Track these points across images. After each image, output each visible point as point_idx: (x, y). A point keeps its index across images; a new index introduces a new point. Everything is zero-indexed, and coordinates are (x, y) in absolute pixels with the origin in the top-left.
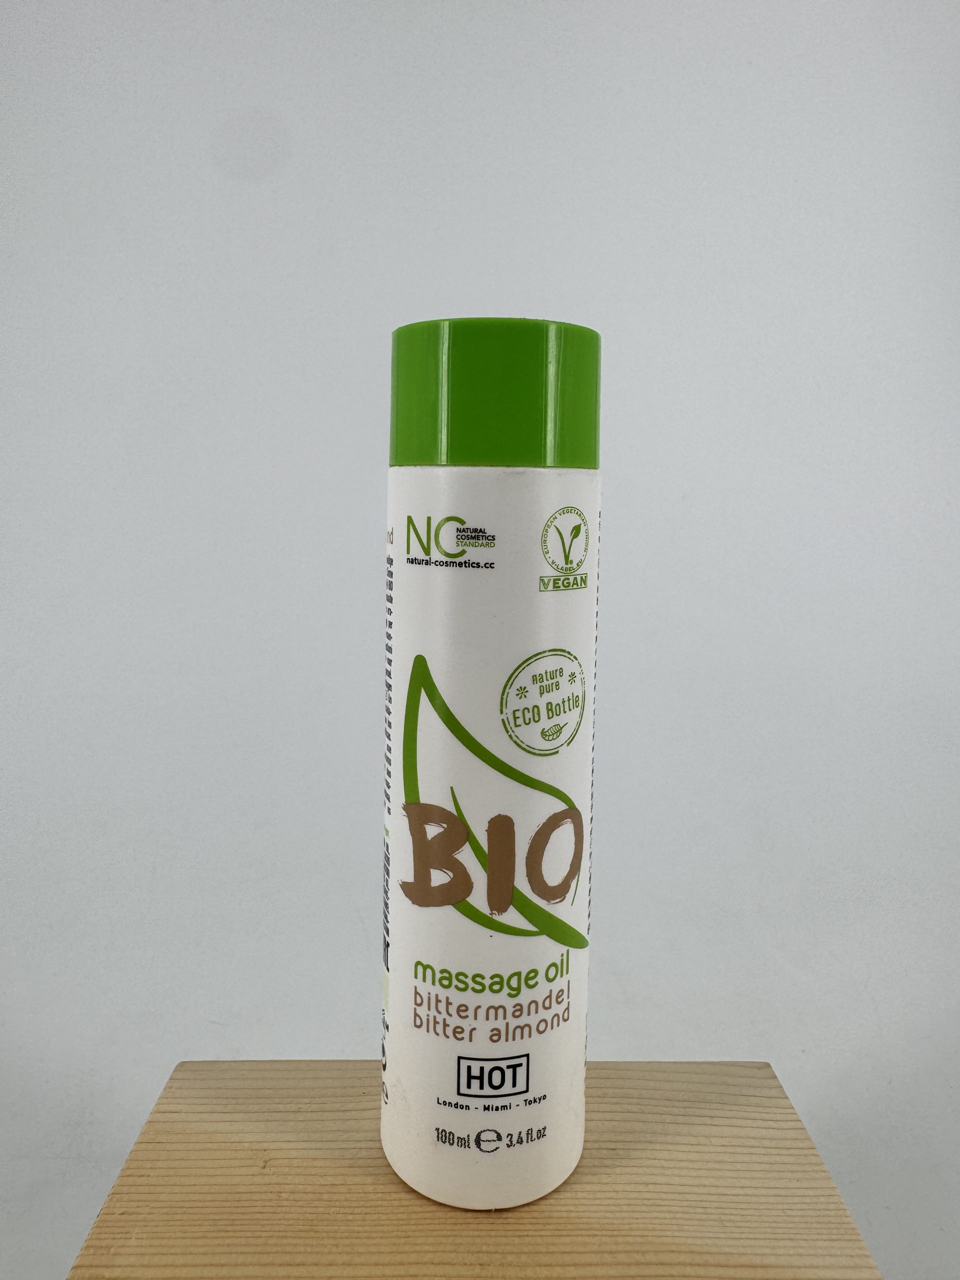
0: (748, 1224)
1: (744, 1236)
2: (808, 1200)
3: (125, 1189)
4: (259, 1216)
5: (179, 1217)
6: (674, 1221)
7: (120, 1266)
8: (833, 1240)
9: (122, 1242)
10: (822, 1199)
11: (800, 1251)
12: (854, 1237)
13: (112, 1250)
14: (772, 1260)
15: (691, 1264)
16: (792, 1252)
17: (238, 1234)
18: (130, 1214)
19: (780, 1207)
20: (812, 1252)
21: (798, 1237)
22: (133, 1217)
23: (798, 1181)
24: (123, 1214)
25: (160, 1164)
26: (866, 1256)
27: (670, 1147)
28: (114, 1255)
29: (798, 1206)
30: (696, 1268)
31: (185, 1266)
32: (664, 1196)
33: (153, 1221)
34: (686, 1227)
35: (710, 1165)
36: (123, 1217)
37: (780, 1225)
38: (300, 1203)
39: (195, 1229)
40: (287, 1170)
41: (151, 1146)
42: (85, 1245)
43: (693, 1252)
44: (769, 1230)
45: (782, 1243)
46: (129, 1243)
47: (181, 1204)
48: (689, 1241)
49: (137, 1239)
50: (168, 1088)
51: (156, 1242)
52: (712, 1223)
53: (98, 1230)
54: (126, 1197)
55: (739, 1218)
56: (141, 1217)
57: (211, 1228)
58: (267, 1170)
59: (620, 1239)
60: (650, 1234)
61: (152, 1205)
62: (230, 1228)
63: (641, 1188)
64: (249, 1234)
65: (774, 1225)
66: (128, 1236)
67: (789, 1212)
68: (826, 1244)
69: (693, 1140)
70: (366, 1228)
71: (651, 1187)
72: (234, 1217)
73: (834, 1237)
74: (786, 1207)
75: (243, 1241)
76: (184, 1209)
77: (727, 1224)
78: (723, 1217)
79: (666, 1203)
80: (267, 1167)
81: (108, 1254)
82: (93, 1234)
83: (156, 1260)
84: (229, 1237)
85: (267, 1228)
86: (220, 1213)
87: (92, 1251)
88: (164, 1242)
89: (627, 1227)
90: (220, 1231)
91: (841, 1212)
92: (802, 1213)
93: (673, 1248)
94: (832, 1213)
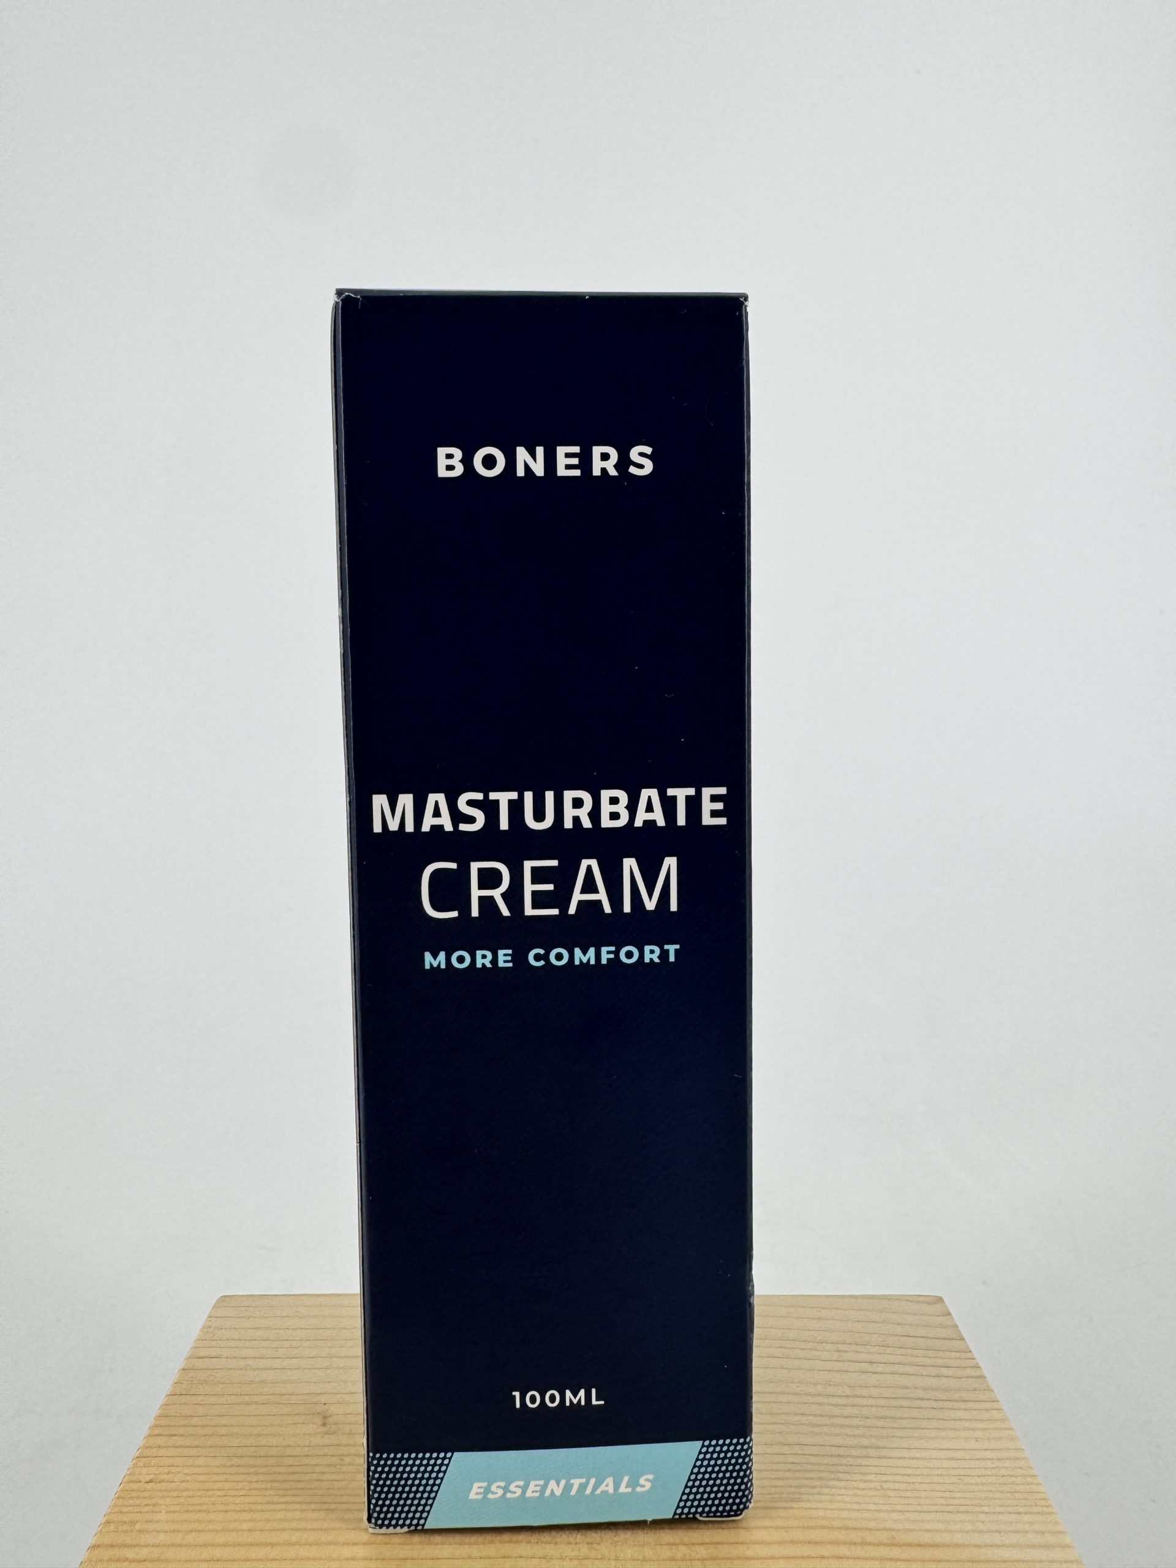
0: (916, 1494)
1: (910, 1508)
2: (989, 1464)
3: (154, 1452)
4: (316, 1484)
5: (219, 1485)
7: (148, 1546)
8: (1019, 1513)
9: (148, 1517)
10: (1007, 1464)
11: (981, 1526)
12: (1046, 1509)
13: (138, 1526)
14: (946, 1538)
16: (969, 1527)
18: (160, 1482)
19: (953, 1472)
20: (995, 1528)
21: (977, 1509)
22: (163, 1486)
23: (977, 1441)
24: (151, 1481)
25: (194, 1421)
26: (1060, 1532)
27: (820, 1399)
28: (140, 1531)
29: (979, 1472)
30: (853, 1548)
31: (226, 1545)
32: (812, 1459)
33: (187, 1490)
34: (839, 1498)
35: (869, 1422)
36: (149, 1486)
37: (957, 1495)
39: (238, 1500)
41: (184, 1399)
42: (106, 1518)
43: (847, 1528)
44: (942, 1501)
45: (958, 1517)
46: (158, 1517)
48: (845, 1514)
50: (206, 1328)
53: (120, 1502)
54: (154, 1461)
55: (903, 1486)
56: (173, 1485)
57: (259, 1499)
58: (324, 1429)
65: (948, 1494)
66: (157, 1509)
67: (967, 1480)
68: (1013, 1517)
69: (848, 1392)
71: (797, 1449)
73: (1021, 1510)
74: (962, 1472)
77: (890, 1493)
78: (885, 1485)
81: (131, 1531)
82: (115, 1506)
83: (190, 1538)
87: (112, 1527)
88: (201, 1516)
91: (1029, 1479)
92: (983, 1480)
93: (825, 1523)
94: (1018, 1480)
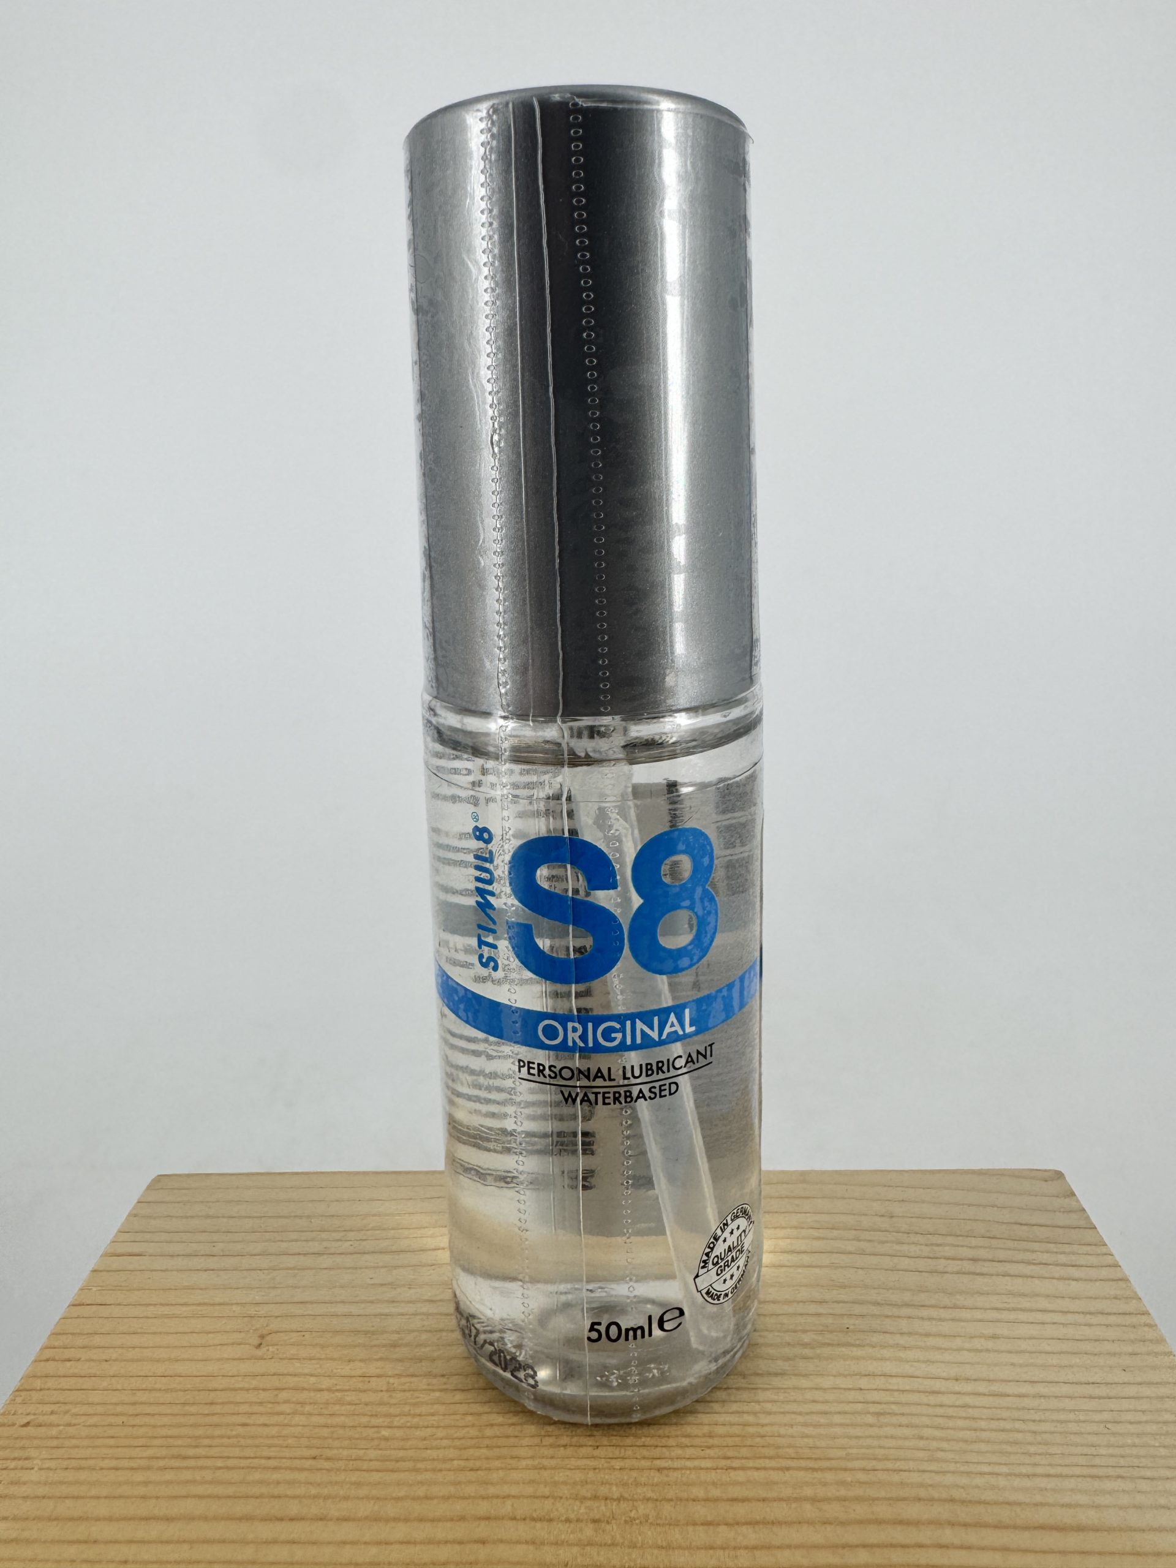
6: (921, 1444)
15: (952, 1524)
17: (200, 1463)
38: (307, 1408)
40: (293, 1351)
47: (119, 1409)
49: (40, 1469)
51: (70, 1476)
52: (983, 1447)
59: (829, 1476)
60: (880, 1465)
61: (74, 1410)
62: (191, 1452)
63: (863, 1383)
64: (220, 1463)
70: (411, 1453)
72: (200, 1432)
75: (208, 1475)
76: (124, 1419)
79: (906, 1410)
80: (262, 1346)
84: (187, 1468)
85: (249, 1452)
86: (180, 1426)
89: (842, 1453)
90: (174, 1457)
